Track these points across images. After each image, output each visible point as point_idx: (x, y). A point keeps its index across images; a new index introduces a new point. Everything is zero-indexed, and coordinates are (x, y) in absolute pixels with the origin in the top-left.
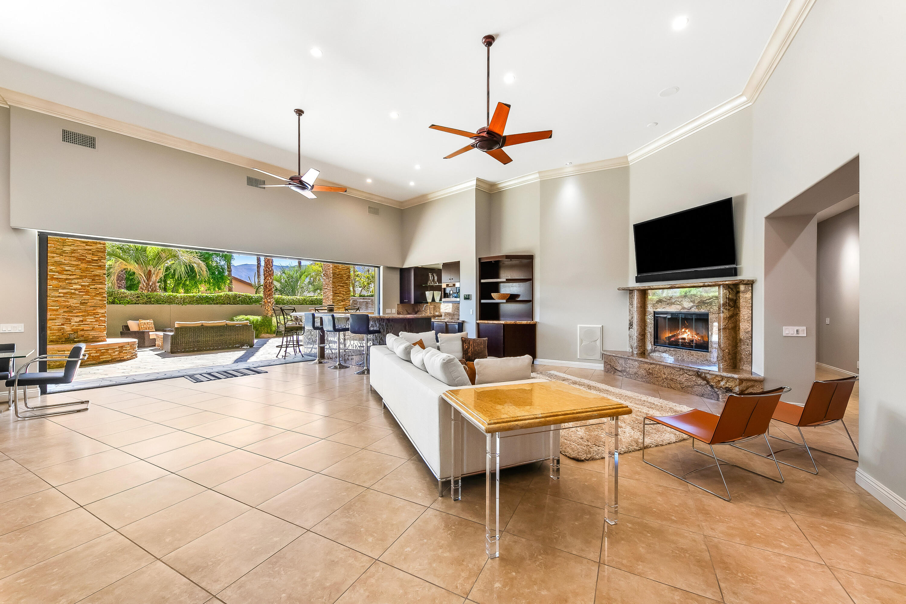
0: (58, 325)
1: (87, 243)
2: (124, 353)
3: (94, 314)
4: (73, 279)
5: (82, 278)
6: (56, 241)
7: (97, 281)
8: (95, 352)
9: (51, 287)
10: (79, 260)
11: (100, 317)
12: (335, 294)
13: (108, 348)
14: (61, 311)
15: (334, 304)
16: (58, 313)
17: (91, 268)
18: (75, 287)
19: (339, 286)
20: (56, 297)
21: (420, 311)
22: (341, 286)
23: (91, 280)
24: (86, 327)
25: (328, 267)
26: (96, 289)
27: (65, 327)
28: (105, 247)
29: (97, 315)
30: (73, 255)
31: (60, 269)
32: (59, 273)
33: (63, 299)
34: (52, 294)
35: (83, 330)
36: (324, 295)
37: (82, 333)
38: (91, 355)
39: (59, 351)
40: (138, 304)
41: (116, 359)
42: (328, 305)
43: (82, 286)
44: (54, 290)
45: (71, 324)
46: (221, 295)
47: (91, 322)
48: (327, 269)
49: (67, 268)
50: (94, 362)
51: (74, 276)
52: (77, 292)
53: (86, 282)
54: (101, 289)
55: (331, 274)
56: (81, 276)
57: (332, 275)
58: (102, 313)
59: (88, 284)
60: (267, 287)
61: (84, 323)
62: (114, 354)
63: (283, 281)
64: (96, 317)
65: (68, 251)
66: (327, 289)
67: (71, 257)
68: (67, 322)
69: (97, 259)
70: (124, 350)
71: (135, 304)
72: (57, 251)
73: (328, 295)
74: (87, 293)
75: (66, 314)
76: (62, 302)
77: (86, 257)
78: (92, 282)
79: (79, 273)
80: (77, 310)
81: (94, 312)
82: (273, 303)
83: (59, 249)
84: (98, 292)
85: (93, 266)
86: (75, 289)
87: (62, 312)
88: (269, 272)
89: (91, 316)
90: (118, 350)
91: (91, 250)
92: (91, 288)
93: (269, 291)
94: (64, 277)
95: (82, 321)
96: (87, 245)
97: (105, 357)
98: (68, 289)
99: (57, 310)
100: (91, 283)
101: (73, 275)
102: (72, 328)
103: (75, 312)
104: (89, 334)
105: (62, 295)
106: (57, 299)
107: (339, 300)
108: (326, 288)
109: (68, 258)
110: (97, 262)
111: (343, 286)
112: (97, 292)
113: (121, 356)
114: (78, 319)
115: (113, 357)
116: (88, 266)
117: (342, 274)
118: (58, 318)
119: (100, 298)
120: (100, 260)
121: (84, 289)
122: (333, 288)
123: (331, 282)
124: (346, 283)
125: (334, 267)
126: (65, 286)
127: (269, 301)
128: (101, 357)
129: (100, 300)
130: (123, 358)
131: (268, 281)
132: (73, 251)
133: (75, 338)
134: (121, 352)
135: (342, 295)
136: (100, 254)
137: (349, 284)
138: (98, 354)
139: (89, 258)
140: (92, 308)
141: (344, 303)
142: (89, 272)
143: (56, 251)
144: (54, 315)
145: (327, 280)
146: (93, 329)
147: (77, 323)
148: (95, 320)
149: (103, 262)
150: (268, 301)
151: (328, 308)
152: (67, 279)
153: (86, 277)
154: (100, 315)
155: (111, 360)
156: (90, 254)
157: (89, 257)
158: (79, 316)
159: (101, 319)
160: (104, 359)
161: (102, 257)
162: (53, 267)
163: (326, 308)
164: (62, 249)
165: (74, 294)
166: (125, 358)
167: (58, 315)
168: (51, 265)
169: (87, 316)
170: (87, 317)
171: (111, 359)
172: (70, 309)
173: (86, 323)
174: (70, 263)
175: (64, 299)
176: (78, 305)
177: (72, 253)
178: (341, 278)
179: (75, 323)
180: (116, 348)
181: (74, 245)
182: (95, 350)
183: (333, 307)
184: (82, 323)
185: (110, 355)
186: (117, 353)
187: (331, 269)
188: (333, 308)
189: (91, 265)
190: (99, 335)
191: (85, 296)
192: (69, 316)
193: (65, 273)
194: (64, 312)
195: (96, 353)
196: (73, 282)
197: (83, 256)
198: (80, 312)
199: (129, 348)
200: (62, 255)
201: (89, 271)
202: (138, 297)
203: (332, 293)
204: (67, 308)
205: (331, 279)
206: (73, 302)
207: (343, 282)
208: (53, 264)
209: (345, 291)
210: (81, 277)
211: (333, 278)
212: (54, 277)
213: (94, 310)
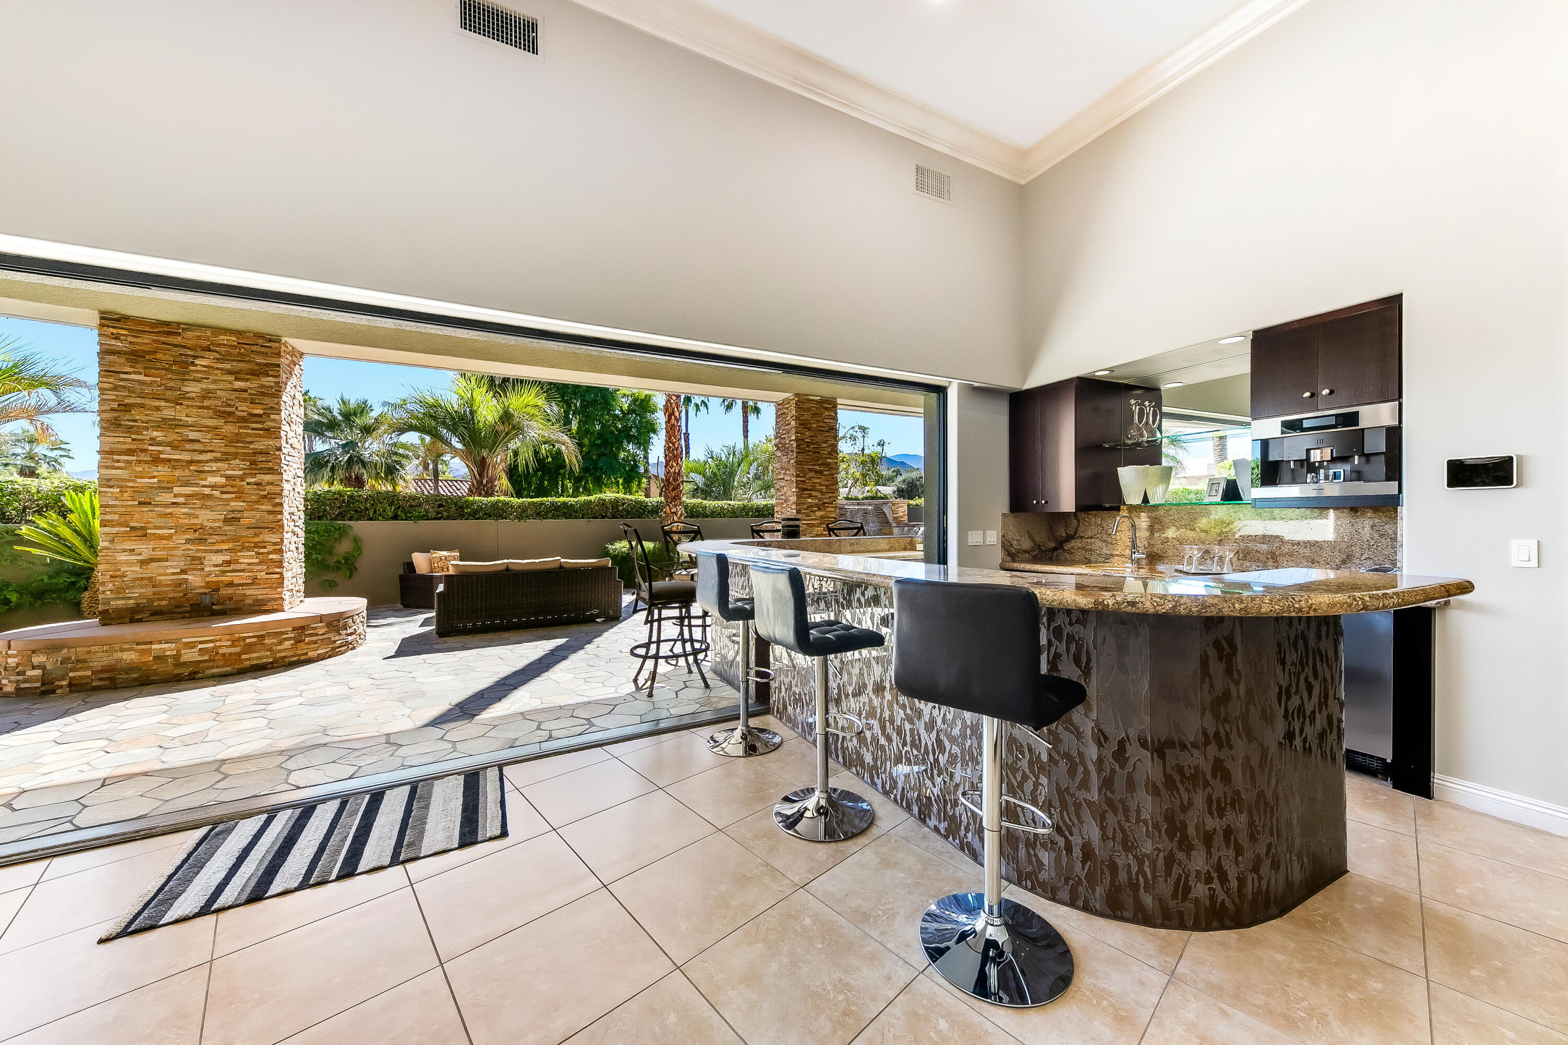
0: (173, 574)
1: (239, 373)
2: (310, 643)
3: (256, 545)
4: (207, 462)
5: (227, 460)
6: (163, 369)
7: (263, 466)
8: (229, 643)
9: (155, 480)
10: (220, 414)
11: (270, 553)
12: (803, 490)
13: (263, 633)
14: (180, 539)
15: (799, 516)
16: (171, 544)
17: (248, 435)
18: (212, 480)
19: (811, 470)
20: (166, 506)
21: (1082, 537)
22: (816, 472)
23: (248, 463)
24: (237, 578)
25: (787, 427)
26: (260, 484)
27: (190, 577)
28: (279, 382)
29: (262, 547)
30: (206, 403)
31: (175, 437)
32: (175, 448)
33: (184, 510)
34: (157, 499)
35: (231, 584)
36: (778, 494)
37: (229, 591)
38: (221, 651)
39: (137, 644)
40: (439, 519)
41: (287, 660)
42: (783, 520)
43: (228, 477)
44: (163, 488)
45: (203, 569)
46: (591, 501)
47: (250, 564)
48: (785, 432)
49: (193, 435)
50: (229, 669)
51: (209, 454)
52: (216, 493)
53: (236, 468)
54: (272, 484)
55: (792, 443)
56: (225, 453)
57: (795, 446)
58: (274, 544)
59: (241, 473)
60: (669, 483)
61: (232, 567)
62: (279, 648)
63: (708, 473)
64: (260, 554)
65: (193, 395)
66: (783, 479)
67: (200, 408)
68: (194, 567)
69: (261, 412)
70: (307, 636)
71: (435, 519)
72: (169, 393)
73: (785, 493)
74: (240, 494)
75: (192, 547)
76: (182, 516)
77: (237, 408)
78: (250, 469)
79: (221, 447)
80: (217, 537)
81: (256, 539)
82: (681, 514)
83: (171, 389)
84: (265, 493)
85: (252, 429)
86: (213, 487)
87: (184, 542)
88: (673, 450)
89: (249, 551)
90: (292, 635)
91: (246, 391)
92: (248, 484)
93: (674, 489)
94: (186, 456)
95: (229, 563)
96: (237, 379)
97: (255, 655)
98: (197, 485)
99: (169, 537)
100: (248, 472)
101: (207, 452)
102: (208, 579)
103: (214, 541)
104: (245, 595)
105: (181, 500)
106: (170, 510)
107: (811, 506)
108: (782, 476)
109: (194, 410)
110: (258, 419)
111: (821, 472)
112: (262, 493)
113: (299, 652)
114: (219, 559)
115: (278, 655)
116: (241, 431)
117: (817, 443)
118: (172, 556)
119: (270, 508)
120: (268, 415)
121: (232, 486)
122: (797, 476)
123: (792, 461)
124: (829, 464)
125: (800, 424)
126: (187, 478)
127: (674, 510)
128: (243, 657)
129: (269, 512)
130: (306, 657)
131: (672, 471)
132: (206, 395)
133: (213, 604)
134: (300, 642)
135: (819, 495)
136: (267, 400)
137: (834, 466)
138: (238, 649)
139: (243, 411)
140: (252, 531)
141: (823, 513)
142: (243, 445)
143: (163, 394)
144: (163, 549)
145: (785, 459)
146: (254, 582)
147: (218, 568)
148: (257, 561)
149: (274, 420)
150: (672, 511)
151: (783, 527)
152: (191, 462)
153: (235, 456)
154: (270, 548)
155: (272, 663)
156: (245, 400)
157: (243, 408)
158: (221, 551)
159: (271, 556)
160: (255, 662)
161: (272, 408)
162: (160, 434)
163: (779, 527)
164: (180, 389)
165: (209, 497)
166: (312, 654)
167: (174, 548)
168: (153, 427)
169: (240, 551)
170: (239, 554)
171: (271, 660)
172: (201, 535)
173: (238, 567)
174: (200, 422)
175: (187, 510)
176: (220, 524)
177: (204, 398)
178: (815, 452)
179: (214, 569)
180: (286, 633)
181: (208, 378)
182: (228, 640)
183: (797, 523)
184: (230, 568)
185: (270, 650)
186: (288, 644)
187: (793, 431)
188: (798, 526)
189: (247, 427)
190: (267, 596)
191: (236, 503)
192: (198, 550)
193: (188, 446)
194: (188, 541)
195: (232, 646)
196: (207, 469)
197: (230, 405)
198: (223, 542)
199: (325, 630)
200: (181, 404)
201: (242, 442)
202: (440, 506)
203: (794, 490)
204: (195, 531)
205: (793, 455)
206: (208, 517)
207: (820, 462)
208: (159, 427)
209: (827, 483)
210: (226, 458)
211: (797, 452)
212: (162, 456)
213: (256, 535)
